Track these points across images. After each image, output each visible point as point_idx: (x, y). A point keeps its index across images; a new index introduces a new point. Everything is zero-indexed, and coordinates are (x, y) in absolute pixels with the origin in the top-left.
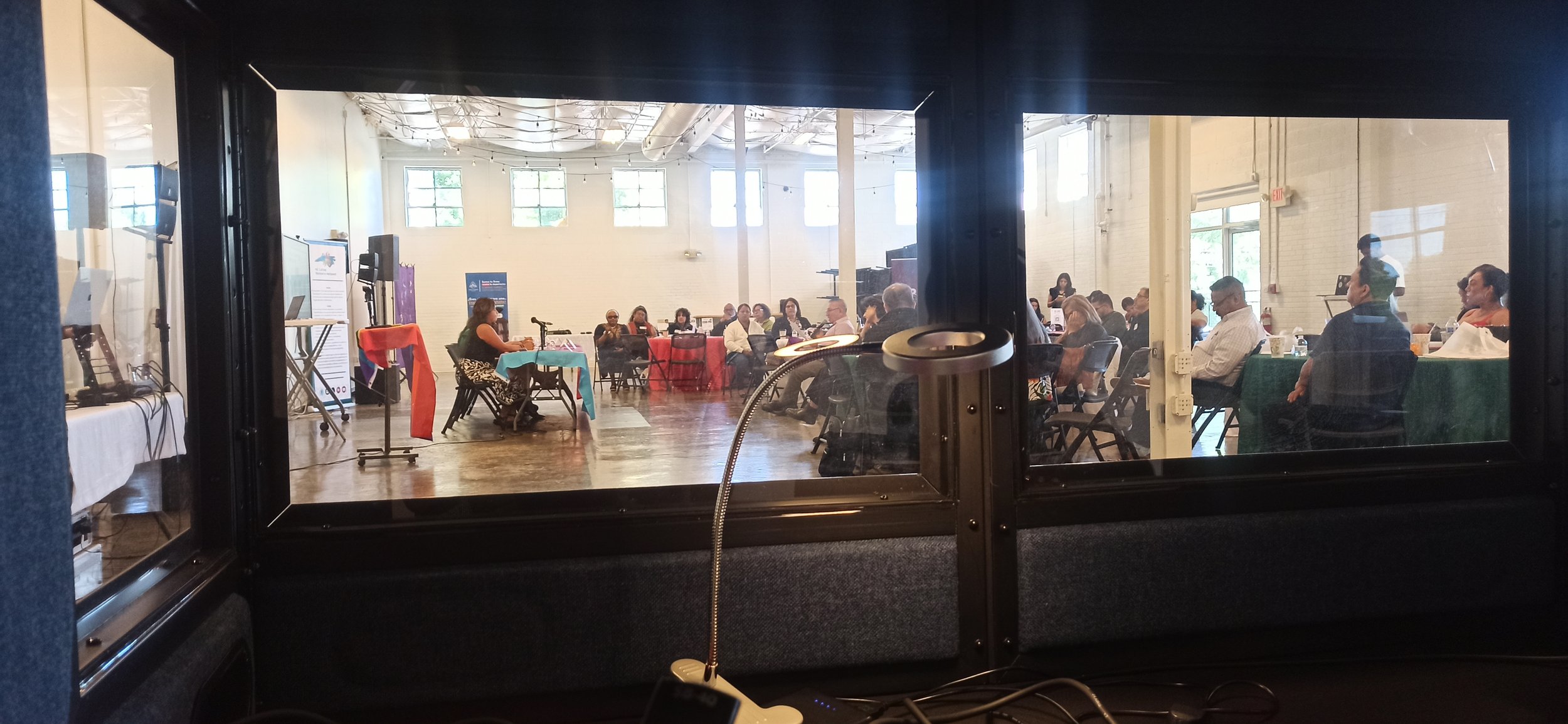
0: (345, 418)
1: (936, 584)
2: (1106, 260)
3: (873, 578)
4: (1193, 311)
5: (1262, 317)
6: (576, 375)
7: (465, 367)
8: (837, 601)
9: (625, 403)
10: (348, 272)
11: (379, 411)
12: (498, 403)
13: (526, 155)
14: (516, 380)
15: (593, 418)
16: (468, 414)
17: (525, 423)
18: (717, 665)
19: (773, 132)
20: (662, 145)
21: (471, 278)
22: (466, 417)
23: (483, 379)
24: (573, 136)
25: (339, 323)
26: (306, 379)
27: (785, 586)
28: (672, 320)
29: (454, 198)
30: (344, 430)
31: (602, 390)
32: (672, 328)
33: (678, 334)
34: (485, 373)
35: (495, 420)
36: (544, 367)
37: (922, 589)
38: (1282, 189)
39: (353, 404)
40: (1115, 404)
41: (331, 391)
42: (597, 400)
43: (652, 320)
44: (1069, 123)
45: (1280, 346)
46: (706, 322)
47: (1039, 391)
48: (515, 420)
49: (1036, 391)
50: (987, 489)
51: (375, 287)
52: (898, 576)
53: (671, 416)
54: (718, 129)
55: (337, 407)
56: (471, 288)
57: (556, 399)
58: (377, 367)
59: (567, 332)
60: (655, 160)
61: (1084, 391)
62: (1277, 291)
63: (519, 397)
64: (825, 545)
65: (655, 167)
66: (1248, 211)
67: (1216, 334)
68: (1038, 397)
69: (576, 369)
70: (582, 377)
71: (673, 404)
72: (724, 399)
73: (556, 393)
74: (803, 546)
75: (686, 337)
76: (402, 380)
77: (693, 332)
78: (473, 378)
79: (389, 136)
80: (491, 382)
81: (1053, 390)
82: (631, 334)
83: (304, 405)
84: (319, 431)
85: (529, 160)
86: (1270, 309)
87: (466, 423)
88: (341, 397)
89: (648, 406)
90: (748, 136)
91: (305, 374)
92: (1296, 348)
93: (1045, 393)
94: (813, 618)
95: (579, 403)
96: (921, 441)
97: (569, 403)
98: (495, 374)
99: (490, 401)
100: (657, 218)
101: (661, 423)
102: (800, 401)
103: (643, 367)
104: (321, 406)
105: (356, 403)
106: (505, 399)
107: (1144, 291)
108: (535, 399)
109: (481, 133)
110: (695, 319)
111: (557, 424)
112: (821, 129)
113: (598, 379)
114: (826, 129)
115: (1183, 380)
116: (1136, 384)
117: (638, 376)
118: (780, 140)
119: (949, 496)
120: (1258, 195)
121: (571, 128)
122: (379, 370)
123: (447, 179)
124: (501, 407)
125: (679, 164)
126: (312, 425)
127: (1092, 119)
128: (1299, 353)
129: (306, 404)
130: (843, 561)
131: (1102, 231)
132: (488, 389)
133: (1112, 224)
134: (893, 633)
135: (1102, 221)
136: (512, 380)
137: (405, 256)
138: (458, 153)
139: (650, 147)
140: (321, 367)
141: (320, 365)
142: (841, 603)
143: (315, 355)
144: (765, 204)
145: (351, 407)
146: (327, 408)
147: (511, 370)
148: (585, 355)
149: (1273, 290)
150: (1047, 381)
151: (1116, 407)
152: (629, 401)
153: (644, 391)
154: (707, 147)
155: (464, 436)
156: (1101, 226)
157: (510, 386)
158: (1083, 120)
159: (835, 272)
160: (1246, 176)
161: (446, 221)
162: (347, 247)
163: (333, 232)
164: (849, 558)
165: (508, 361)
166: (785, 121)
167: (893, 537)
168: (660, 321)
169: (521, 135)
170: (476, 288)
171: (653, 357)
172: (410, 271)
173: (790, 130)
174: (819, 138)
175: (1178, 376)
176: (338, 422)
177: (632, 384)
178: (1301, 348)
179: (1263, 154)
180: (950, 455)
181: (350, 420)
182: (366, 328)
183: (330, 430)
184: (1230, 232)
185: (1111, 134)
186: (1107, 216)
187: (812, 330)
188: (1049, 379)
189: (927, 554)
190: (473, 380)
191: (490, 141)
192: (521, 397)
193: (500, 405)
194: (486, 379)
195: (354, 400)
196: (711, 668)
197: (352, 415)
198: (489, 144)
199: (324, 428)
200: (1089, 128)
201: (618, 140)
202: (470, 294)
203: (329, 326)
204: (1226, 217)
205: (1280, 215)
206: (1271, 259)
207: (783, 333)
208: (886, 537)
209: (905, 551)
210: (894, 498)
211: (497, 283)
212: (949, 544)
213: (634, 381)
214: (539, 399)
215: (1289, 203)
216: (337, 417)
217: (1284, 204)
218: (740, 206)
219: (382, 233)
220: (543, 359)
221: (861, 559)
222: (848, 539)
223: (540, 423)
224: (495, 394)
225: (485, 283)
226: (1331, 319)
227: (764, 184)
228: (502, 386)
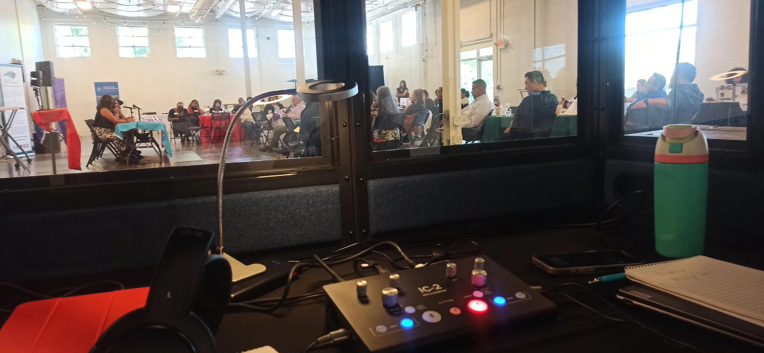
0: (29, 161)
1: (330, 206)
2: (425, 74)
3: (300, 205)
4: (462, 98)
5: (494, 100)
6: (160, 135)
7: (96, 131)
8: (283, 217)
9: (188, 149)
10: (24, 81)
11: (49, 157)
12: (117, 150)
13: (124, 18)
14: (126, 138)
15: (171, 157)
16: (101, 157)
17: (133, 160)
18: (223, 247)
19: (259, 9)
20: (200, 13)
21: (97, 85)
22: (99, 158)
23: (107, 138)
24: (150, 8)
25: (21, 109)
26: (4, 140)
27: (257, 210)
28: (211, 107)
29: (85, 41)
30: (29, 167)
31: (175, 143)
32: (211, 110)
33: (214, 113)
34: (108, 134)
35: (116, 159)
36: (142, 131)
37: (324, 209)
38: (502, 40)
39: (33, 154)
40: (428, 140)
41: (19, 147)
42: (173, 148)
43: (201, 107)
44: (406, 7)
45: (500, 111)
46: (230, 107)
47: (394, 136)
48: (127, 158)
49: (392, 136)
50: (353, 162)
51: (41, 90)
52: (312, 204)
53: (213, 155)
54: (231, 6)
55: (24, 155)
56: (97, 91)
57: (150, 147)
58: (45, 132)
59: (154, 113)
60: (197, 22)
61: (414, 135)
62: (500, 88)
63: (129, 147)
64: (276, 191)
65: (198, 26)
66: (488, 51)
67: (473, 108)
68: (394, 139)
69: (160, 131)
70: (163, 135)
71: (214, 149)
72: (241, 146)
73: (149, 144)
74: (265, 192)
75: (219, 114)
76: (62, 140)
77: (223, 112)
78: (101, 137)
79: (43, 6)
80: (112, 139)
81: (400, 135)
82: (189, 113)
83: (4, 155)
84: (14, 168)
85: (126, 21)
86: (498, 96)
87: (100, 161)
88: (26, 150)
89: (201, 150)
90: (246, 11)
91: (3, 138)
92: (506, 112)
93: (397, 137)
94: (271, 225)
95: (163, 149)
96: (321, 140)
97: (157, 150)
98: (114, 134)
99: (113, 150)
100: (201, 53)
101: (208, 158)
102: (280, 145)
103: (197, 130)
104: (14, 155)
105: (36, 153)
106: (121, 148)
107: (440, 89)
108: (138, 147)
109: (98, 5)
110: (224, 106)
111: (151, 160)
112: (285, 8)
113: (173, 137)
114: (287, 7)
115: (458, 128)
116: (437, 131)
117: (194, 135)
118: (265, 12)
119: (336, 166)
120: (493, 43)
121: (149, 4)
122: (46, 133)
123: (80, 31)
124: (119, 152)
125: (211, 25)
126: (10, 166)
127: (417, 5)
128: (508, 115)
129: (5, 154)
130: (285, 198)
131: (423, 60)
132: (111, 143)
133: (427, 57)
134: (310, 230)
135: (423, 55)
136: (124, 138)
137: (57, 73)
138: (85, 16)
139: (194, 14)
140: (12, 134)
141: (11, 133)
142: (285, 217)
143: (8, 127)
144: (258, 46)
145: (32, 155)
146: (18, 156)
147: (123, 133)
148: (165, 126)
149: (498, 88)
150: (398, 131)
151: (428, 142)
152: (190, 148)
153: (199, 143)
154: (226, 16)
155: (99, 168)
156: (423, 58)
157: (123, 141)
158: (413, 6)
159: (295, 81)
160: (486, 34)
161: (81, 54)
162: (22, 68)
163: (13, 60)
164: (288, 196)
165: (122, 127)
166: (266, 3)
167: (309, 186)
168: (205, 107)
169: (120, 7)
170: (101, 90)
171: (202, 125)
172: (62, 81)
173: (269, 8)
174: (284, 13)
175: (456, 126)
176: (26, 163)
177: (191, 139)
178: (509, 112)
179: (494, 23)
180: (335, 146)
181: (32, 162)
182: (37, 111)
183: (21, 167)
184: (480, 60)
185: (426, 13)
186: (425, 53)
187: (285, 110)
188: (399, 130)
189: (325, 192)
190: (101, 138)
191: (103, 10)
192: (130, 147)
193: (118, 151)
194: (109, 137)
195: (34, 152)
196: (220, 249)
197: (33, 159)
198: (103, 12)
199: (17, 166)
200: (416, 10)
201: (176, 11)
202: (97, 94)
203: (14, 111)
204: (478, 53)
205: (502, 53)
206: (497, 73)
207: (271, 111)
208: (306, 186)
209: (315, 192)
210: (309, 168)
211: (113, 88)
212: (336, 188)
213: (193, 138)
214: (140, 147)
215: (505, 46)
216: (24, 160)
217: (503, 48)
218: (245, 47)
219: (43, 60)
220: (141, 126)
221: (294, 196)
222: (288, 188)
223: (142, 161)
224: (115, 145)
225: (106, 88)
226: (522, 99)
227: (257, 36)
228: (119, 141)
